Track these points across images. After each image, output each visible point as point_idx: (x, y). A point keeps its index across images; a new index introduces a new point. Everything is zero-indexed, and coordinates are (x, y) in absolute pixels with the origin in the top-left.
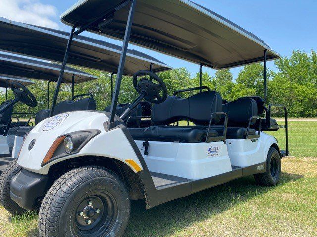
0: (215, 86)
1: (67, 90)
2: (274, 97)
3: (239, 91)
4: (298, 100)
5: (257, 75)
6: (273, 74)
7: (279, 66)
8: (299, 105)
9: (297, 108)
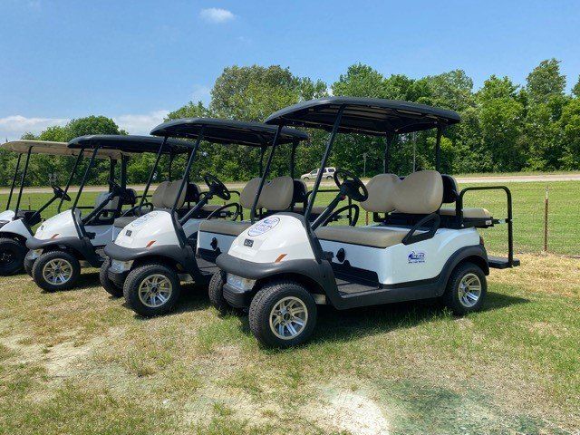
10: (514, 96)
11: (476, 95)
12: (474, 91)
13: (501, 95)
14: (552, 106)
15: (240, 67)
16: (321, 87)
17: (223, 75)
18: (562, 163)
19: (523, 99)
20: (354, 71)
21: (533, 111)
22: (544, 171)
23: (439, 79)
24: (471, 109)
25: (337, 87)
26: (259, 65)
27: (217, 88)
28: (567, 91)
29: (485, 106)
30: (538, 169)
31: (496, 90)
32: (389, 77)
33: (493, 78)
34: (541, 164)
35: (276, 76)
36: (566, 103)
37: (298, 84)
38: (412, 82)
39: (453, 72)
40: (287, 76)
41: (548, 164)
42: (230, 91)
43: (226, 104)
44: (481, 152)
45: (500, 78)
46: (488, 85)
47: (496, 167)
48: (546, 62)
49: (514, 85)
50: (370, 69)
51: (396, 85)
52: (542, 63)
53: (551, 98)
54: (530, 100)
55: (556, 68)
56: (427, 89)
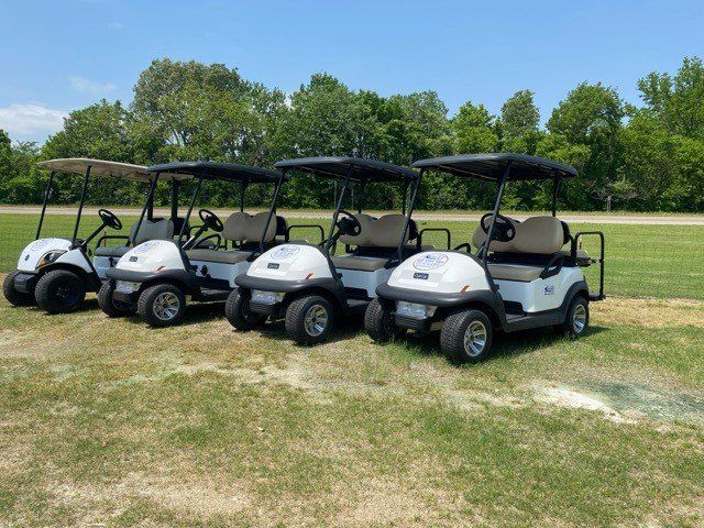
0: (500, 137)
1: (175, 142)
2: (628, 165)
3: (552, 149)
4: (682, 172)
5: (596, 114)
6: (631, 110)
7: (647, 92)
8: (682, 183)
9: (678, 190)
10: (489, 126)
11: (451, 122)
12: (449, 117)
13: (477, 125)
14: (527, 140)
15: (174, 62)
16: (278, 96)
17: (151, 68)
18: (535, 202)
19: (498, 130)
20: (317, 81)
21: (509, 144)
22: (517, 210)
23: (413, 100)
24: (445, 137)
25: (297, 98)
26: (198, 61)
27: (143, 84)
28: (542, 126)
29: (460, 135)
30: (512, 207)
31: (472, 118)
32: (357, 93)
33: (469, 104)
34: (514, 202)
35: (222, 78)
36: (541, 139)
37: (248, 89)
38: (383, 101)
39: (425, 93)
40: (236, 78)
41: (521, 203)
42: (158, 90)
43: (154, 107)
44: (455, 186)
45: (476, 105)
46: (464, 112)
47: (470, 203)
48: (521, 93)
49: (490, 115)
50: (336, 81)
51: (366, 103)
52: (517, 95)
53: (527, 132)
54: (505, 132)
55: (530, 100)
56: (399, 111)
